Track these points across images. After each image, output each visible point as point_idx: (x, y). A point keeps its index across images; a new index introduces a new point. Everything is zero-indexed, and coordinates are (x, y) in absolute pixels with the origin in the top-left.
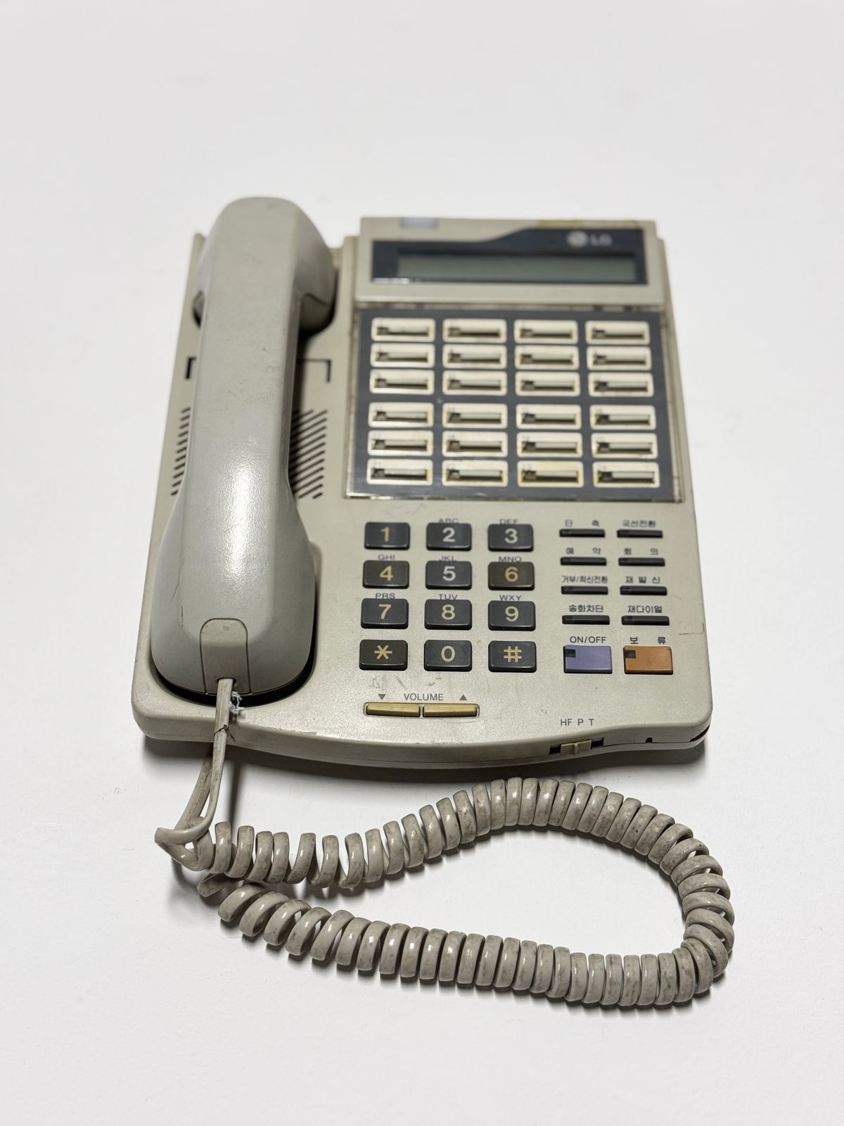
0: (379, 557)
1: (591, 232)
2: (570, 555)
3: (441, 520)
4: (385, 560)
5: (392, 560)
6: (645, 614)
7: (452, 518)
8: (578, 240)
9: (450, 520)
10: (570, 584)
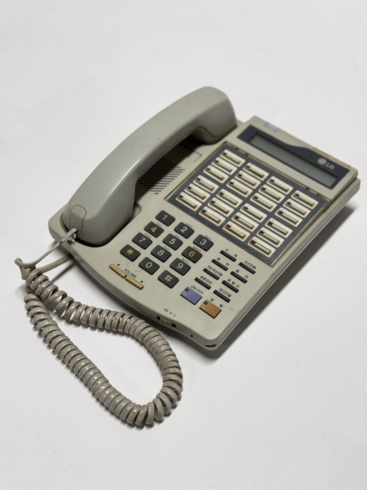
0: (157, 223)
1: (329, 162)
2: (218, 260)
3: (187, 224)
4: (158, 225)
5: (160, 227)
6: (224, 294)
7: (191, 225)
8: (322, 162)
9: (190, 225)
10: (209, 269)
